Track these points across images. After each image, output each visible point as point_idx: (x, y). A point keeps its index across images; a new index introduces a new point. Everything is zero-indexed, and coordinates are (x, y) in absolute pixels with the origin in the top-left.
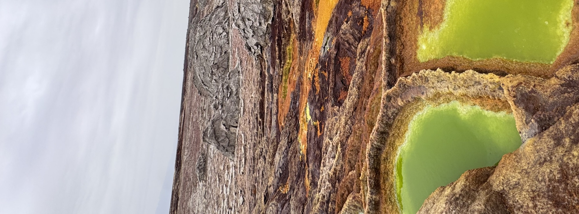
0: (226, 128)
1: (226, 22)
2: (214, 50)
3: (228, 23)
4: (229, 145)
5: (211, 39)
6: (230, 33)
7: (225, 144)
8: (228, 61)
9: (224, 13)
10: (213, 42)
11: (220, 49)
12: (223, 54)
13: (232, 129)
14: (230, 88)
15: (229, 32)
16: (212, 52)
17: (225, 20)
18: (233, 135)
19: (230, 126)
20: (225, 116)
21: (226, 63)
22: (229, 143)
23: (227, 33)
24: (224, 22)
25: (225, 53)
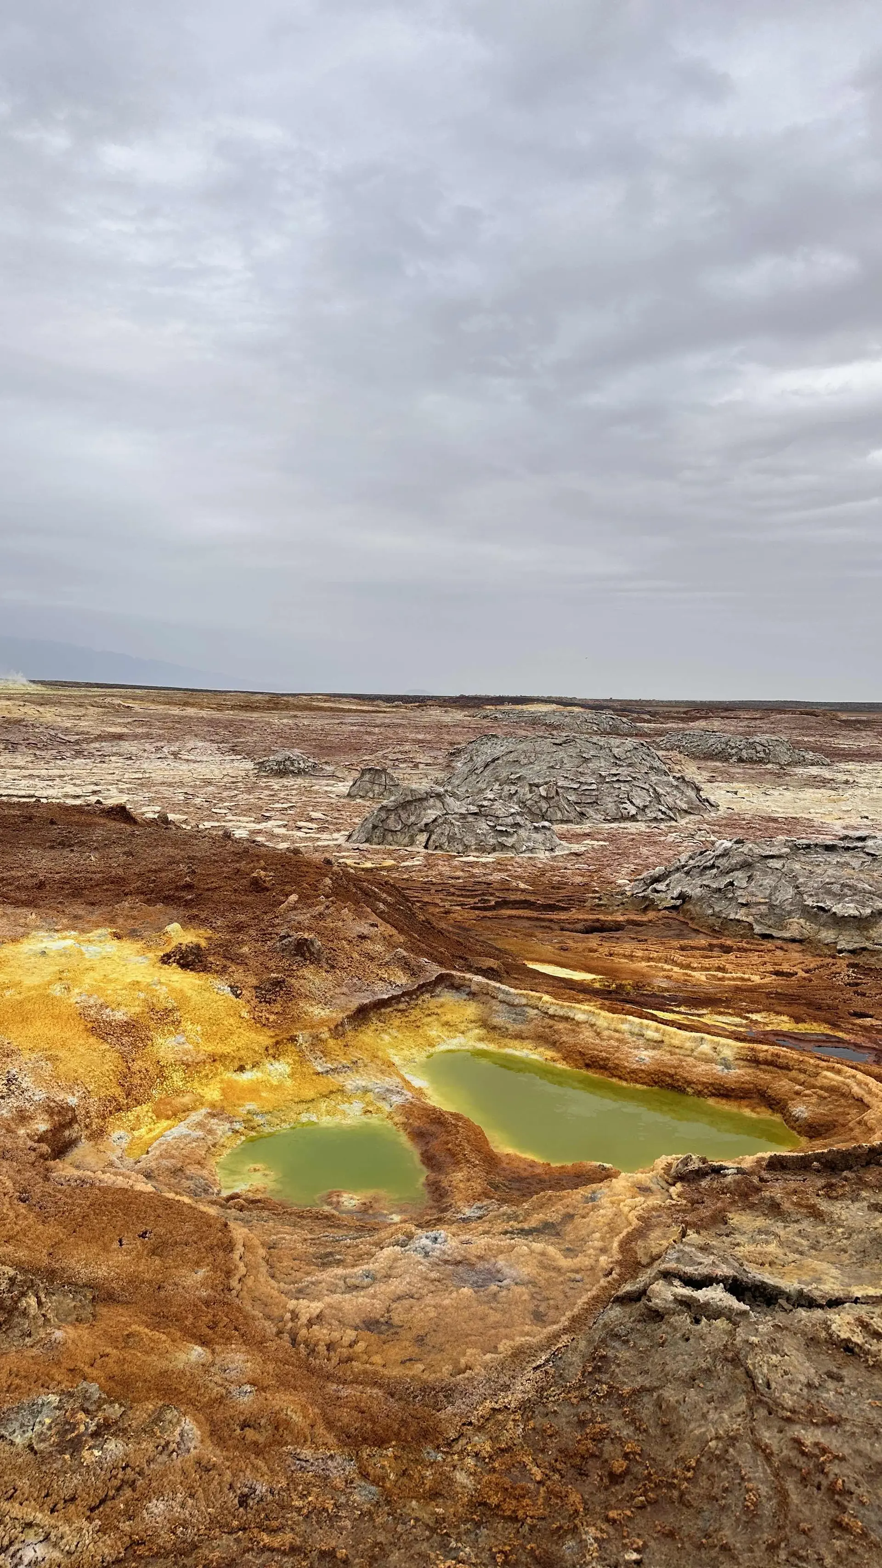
0: (426, 825)
1: (664, 813)
2: (586, 787)
3: (662, 819)
4: (386, 833)
5: (615, 779)
6: (634, 823)
7: (392, 823)
8: (562, 821)
9: (685, 806)
10: (607, 782)
11: (589, 801)
12: (578, 809)
13: (422, 838)
14: (515, 832)
15: (638, 821)
16: (579, 782)
17: (668, 812)
18: (407, 840)
19: (431, 833)
20: (453, 821)
21: (559, 815)
22: (392, 831)
23: (633, 816)
24: (663, 809)
25: (582, 814)
